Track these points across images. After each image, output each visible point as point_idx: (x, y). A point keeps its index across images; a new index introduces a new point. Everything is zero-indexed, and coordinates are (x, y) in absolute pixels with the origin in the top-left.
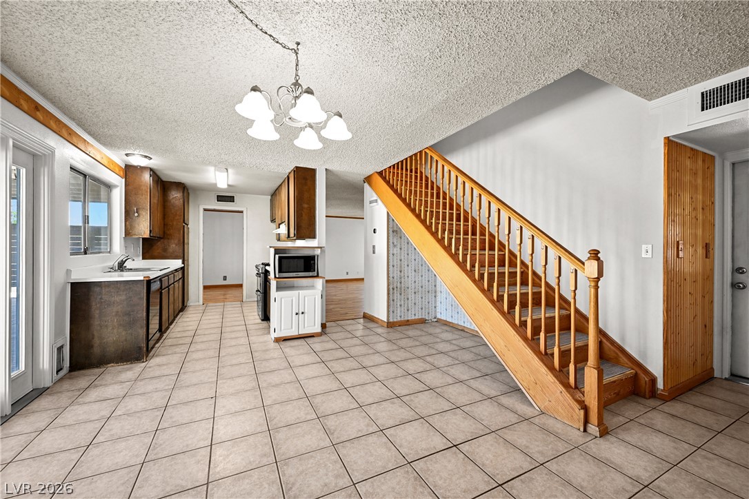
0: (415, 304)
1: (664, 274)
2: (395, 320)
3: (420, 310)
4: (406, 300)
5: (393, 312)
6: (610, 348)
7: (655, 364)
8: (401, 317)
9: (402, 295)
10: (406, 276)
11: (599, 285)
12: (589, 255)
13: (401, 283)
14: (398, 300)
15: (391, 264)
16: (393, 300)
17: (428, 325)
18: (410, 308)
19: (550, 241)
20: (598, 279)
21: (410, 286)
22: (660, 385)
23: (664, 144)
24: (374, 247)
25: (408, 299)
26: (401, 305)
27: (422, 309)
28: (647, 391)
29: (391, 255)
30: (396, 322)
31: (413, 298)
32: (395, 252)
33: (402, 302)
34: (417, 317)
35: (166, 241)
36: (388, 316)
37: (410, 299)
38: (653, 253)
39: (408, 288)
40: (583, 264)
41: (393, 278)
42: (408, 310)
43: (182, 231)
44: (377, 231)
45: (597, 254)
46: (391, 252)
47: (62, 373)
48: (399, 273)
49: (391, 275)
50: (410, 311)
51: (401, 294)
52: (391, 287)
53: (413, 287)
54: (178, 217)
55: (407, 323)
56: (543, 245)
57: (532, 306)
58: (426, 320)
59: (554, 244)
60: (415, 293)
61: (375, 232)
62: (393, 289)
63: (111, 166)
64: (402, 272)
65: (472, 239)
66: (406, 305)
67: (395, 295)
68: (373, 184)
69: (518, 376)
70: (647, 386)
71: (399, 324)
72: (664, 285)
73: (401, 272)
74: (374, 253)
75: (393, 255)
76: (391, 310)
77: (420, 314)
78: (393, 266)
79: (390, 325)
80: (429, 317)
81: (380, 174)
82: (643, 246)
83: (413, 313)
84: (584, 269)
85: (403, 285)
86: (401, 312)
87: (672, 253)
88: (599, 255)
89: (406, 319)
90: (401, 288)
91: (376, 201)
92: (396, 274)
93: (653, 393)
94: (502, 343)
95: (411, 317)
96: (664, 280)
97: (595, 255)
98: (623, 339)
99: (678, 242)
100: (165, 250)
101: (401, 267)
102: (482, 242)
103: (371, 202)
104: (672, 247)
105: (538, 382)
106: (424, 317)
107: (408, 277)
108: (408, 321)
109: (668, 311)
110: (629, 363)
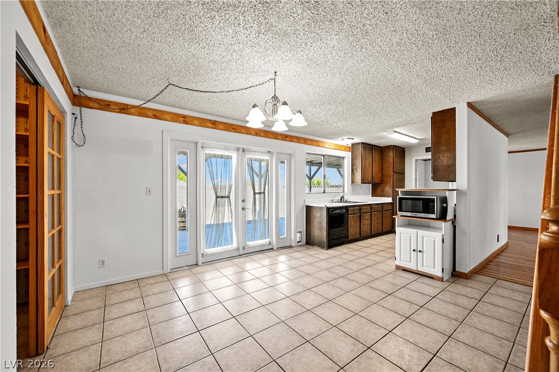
35: (383, 185)
43: (392, 178)
47: (300, 244)
54: (389, 169)
63: (339, 148)
100: (383, 191)
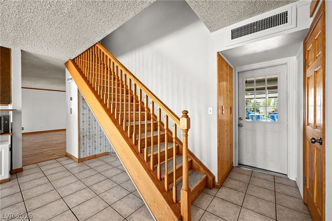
0: (100, 144)
1: (218, 123)
2: (85, 156)
3: (104, 147)
4: (94, 142)
5: (83, 151)
6: (196, 164)
7: (214, 170)
8: (90, 154)
9: (91, 139)
10: (94, 127)
11: (188, 134)
12: (182, 114)
13: (89, 132)
14: (88, 143)
15: (81, 120)
16: (84, 144)
17: (109, 156)
18: (97, 147)
19: (162, 105)
20: (187, 130)
21: (97, 134)
22: (216, 180)
23: (217, 55)
24: (71, 109)
25: (95, 142)
26: (90, 147)
27: (106, 146)
28: (211, 185)
29: (81, 115)
30: (86, 158)
31: (99, 141)
32: (85, 113)
33: (91, 144)
34: (102, 152)
36: (79, 155)
37: (97, 142)
38: (213, 112)
39: (95, 135)
40: (179, 119)
41: (83, 129)
42: (95, 149)
44: (73, 99)
45: (187, 113)
46: (81, 113)
48: (88, 126)
49: (81, 128)
50: (97, 149)
51: (89, 139)
52: (81, 136)
53: (99, 134)
55: (95, 157)
56: (158, 107)
57: (160, 143)
58: (109, 153)
59: (164, 107)
60: (101, 137)
61: (71, 100)
62: (83, 137)
64: (91, 125)
65: (131, 104)
66: (94, 146)
67: (85, 140)
68: (69, 67)
69: (145, 197)
70: (212, 183)
71: (88, 158)
72: (218, 128)
73: (89, 125)
74: (71, 113)
75: (83, 114)
76: (82, 150)
77: (104, 149)
78: (83, 122)
79: (81, 160)
80: (110, 151)
81: (73, 61)
82: (209, 108)
83: (99, 150)
84: (180, 123)
85: (91, 133)
86: (90, 150)
87: (220, 111)
88: (188, 114)
89: (94, 154)
90: (89, 136)
91: (71, 79)
92: (86, 126)
93: (214, 186)
94: (136, 175)
95: (97, 152)
96: (218, 126)
97: (186, 113)
98: (201, 158)
99: (222, 106)
101: (89, 122)
102: (137, 106)
103: (68, 80)
104: (220, 108)
105: (155, 201)
106: (107, 151)
107: (95, 128)
108: (95, 155)
109: (219, 141)
110: (204, 171)
